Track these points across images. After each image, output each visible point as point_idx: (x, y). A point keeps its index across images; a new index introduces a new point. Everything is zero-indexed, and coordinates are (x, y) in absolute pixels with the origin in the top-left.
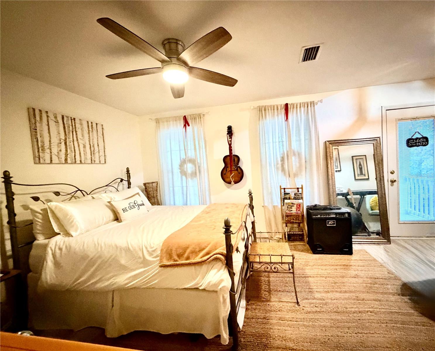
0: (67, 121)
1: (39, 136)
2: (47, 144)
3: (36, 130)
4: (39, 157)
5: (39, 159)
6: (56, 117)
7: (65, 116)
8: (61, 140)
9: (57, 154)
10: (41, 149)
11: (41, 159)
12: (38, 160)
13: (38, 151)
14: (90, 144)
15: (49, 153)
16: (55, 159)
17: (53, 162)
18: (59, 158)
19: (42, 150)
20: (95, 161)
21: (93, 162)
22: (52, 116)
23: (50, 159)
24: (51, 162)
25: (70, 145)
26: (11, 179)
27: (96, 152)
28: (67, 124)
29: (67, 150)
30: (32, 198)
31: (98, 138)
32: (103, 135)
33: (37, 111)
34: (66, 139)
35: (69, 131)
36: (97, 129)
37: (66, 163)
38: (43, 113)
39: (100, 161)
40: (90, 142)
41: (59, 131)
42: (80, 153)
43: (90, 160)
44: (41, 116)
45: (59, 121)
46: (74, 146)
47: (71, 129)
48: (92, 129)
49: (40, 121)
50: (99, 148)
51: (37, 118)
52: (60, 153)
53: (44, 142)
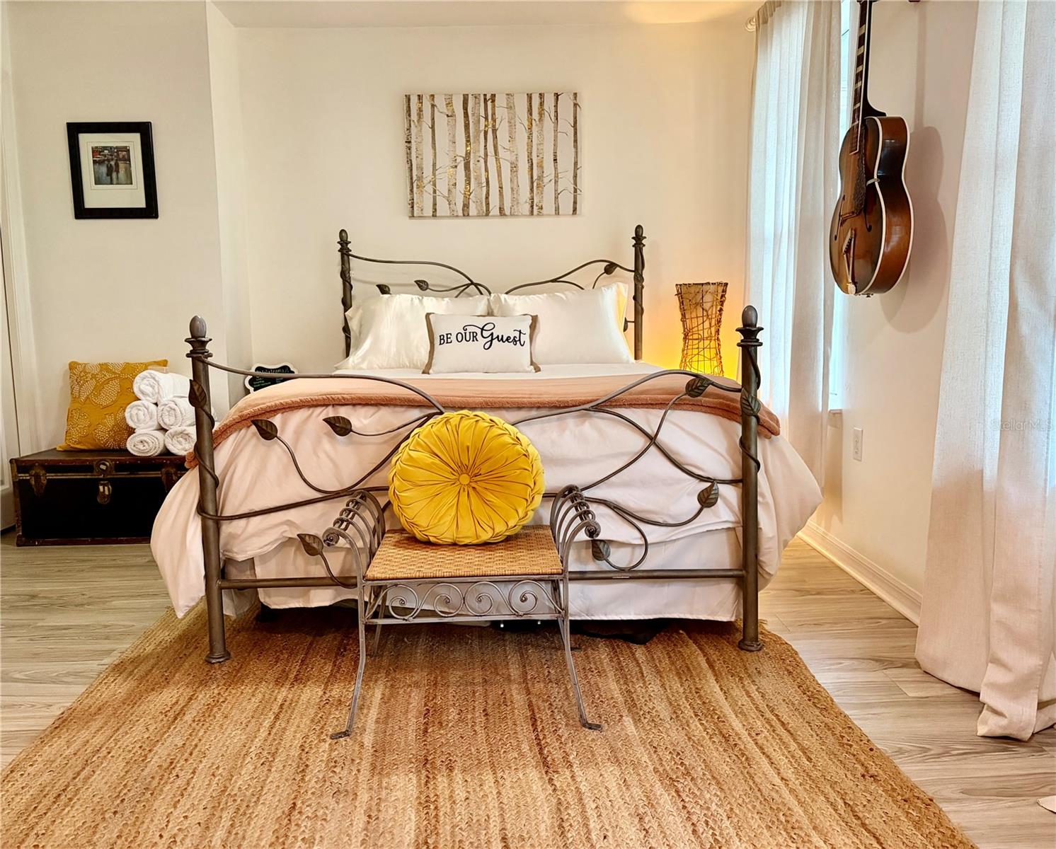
0: (473, 108)
1: (414, 157)
2: (428, 172)
3: (410, 142)
4: (413, 203)
7: (470, 97)
9: (446, 194)
11: (415, 208)
12: (410, 210)
13: (412, 190)
14: (531, 161)
15: (431, 191)
16: (443, 207)
17: (438, 214)
18: (450, 204)
19: (418, 187)
20: (541, 208)
21: (536, 212)
22: (440, 102)
23: (431, 206)
24: (434, 216)
25: (477, 167)
26: (349, 246)
27: (546, 180)
28: (473, 115)
29: (469, 184)
30: (379, 286)
31: (556, 137)
32: (575, 126)
33: (414, 100)
34: (468, 154)
35: (478, 131)
36: (556, 112)
37: (464, 215)
38: (424, 100)
39: (557, 209)
40: (530, 154)
41: (454, 136)
42: (501, 188)
43: (528, 206)
44: (420, 110)
45: (456, 113)
46: (487, 170)
47: (482, 127)
48: (541, 115)
49: (418, 121)
50: (556, 168)
51: (414, 116)
52: (453, 190)
53: (422, 169)
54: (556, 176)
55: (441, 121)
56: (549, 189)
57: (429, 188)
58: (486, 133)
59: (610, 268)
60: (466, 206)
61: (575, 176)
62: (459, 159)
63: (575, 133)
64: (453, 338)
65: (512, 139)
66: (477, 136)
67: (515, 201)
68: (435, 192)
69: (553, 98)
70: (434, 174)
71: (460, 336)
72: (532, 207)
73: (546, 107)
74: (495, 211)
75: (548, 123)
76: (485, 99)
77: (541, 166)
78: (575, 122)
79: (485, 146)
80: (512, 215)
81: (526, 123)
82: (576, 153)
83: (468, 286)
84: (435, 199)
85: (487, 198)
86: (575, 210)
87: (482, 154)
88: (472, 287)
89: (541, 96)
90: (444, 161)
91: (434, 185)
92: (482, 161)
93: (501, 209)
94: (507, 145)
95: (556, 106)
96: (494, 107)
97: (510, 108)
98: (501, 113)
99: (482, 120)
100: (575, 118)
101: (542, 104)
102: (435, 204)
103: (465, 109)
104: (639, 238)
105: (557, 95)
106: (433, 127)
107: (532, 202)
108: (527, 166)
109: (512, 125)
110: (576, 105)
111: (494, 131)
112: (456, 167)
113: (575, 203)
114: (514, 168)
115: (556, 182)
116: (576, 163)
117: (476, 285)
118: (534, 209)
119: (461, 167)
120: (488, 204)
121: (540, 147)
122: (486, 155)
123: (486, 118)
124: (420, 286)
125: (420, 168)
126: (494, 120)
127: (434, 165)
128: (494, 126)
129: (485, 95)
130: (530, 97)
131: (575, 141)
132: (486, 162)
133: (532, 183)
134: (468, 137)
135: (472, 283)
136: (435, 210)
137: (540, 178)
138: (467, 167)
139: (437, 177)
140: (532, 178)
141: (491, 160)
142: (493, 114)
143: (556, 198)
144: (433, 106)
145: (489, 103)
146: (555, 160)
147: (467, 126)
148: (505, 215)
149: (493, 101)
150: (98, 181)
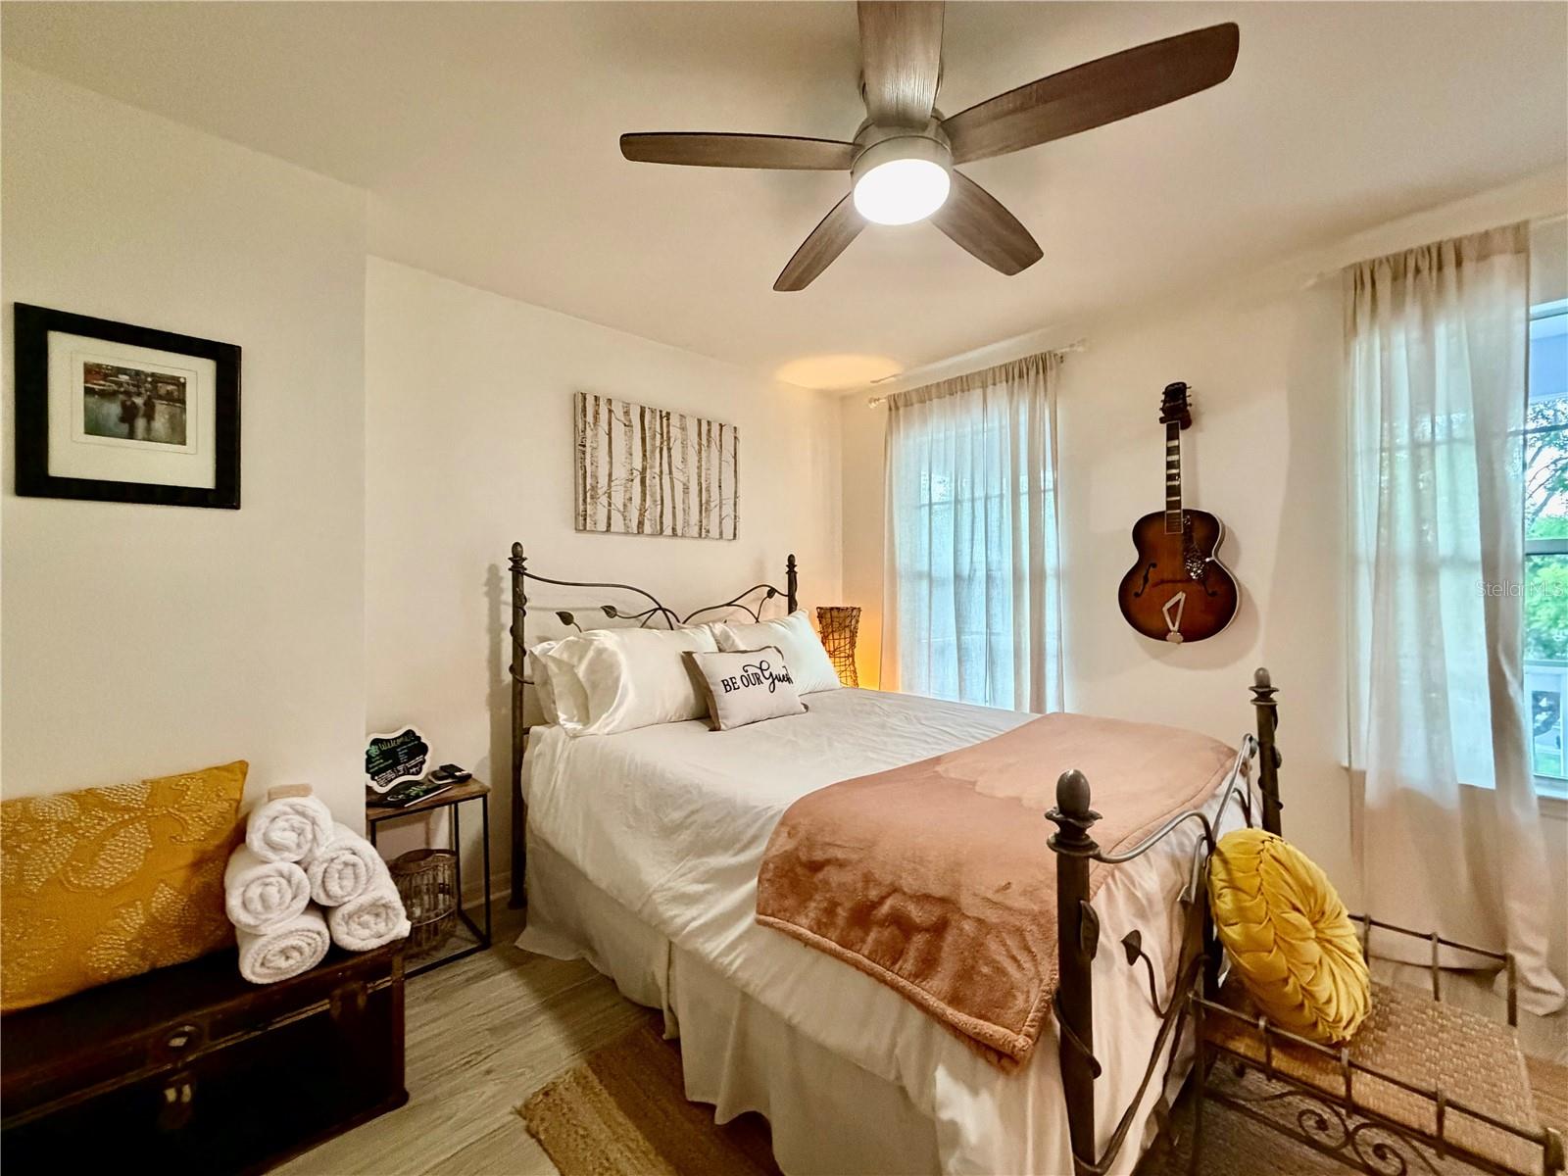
0: (650, 422)
1: (588, 463)
2: (603, 481)
3: (584, 446)
4: (586, 515)
5: (585, 519)
6: (627, 413)
7: (647, 410)
8: (634, 471)
9: (622, 509)
10: (591, 495)
12: (582, 522)
13: (585, 501)
14: (700, 484)
15: (606, 505)
16: (618, 523)
17: (612, 529)
18: (625, 520)
19: (592, 497)
20: (708, 531)
21: (703, 535)
22: (618, 410)
23: (606, 520)
24: (608, 530)
26: (524, 564)
27: (712, 505)
28: (650, 428)
29: (645, 500)
30: (560, 614)
31: (720, 464)
32: (735, 457)
33: (590, 401)
34: (644, 469)
35: (653, 446)
36: (721, 441)
37: (639, 533)
38: (601, 403)
39: (721, 534)
40: (700, 476)
41: (630, 448)
42: (674, 508)
43: (697, 528)
44: (597, 413)
46: (661, 489)
47: (658, 443)
48: (709, 441)
49: (595, 424)
50: (720, 495)
51: (590, 417)
52: (629, 504)
53: (597, 478)
54: (721, 502)
55: (618, 429)
56: (715, 514)
57: (604, 500)
58: (661, 450)
59: (772, 592)
60: (641, 524)
61: (735, 505)
62: (635, 473)
63: (736, 464)
65: (684, 461)
66: (653, 452)
67: (686, 523)
68: (610, 504)
69: (718, 427)
70: (609, 486)
72: (701, 529)
73: (712, 435)
74: (668, 531)
75: (714, 448)
76: (661, 415)
77: (708, 490)
78: (735, 454)
79: (661, 464)
80: (683, 536)
81: (697, 447)
82: (736, 483)
83: (655, 610)
84: (609, 511)
85: (661, 517)
86: (735, 535)
87: (657, 470)
88: (660, 612)
89: (709, 423)
90: (620, 473)
91: (610, 497)
92: (658, 478)
93: (674, 529)
94: (680, 465)
95: (721, 435)
96: (668, 425)
97: (683, 429)
98: (675, 432)
99: (658, 436)
100: (735, 449)
101: (709, 431)
102: (609, 518)
103: (642, 422)
104: (791, 566)
105: (721, 426)
106: (609, 434)
107: (701, 525)
108: (697, 488)
109: (684, 446)
110: (735, 438)
111: (669, 449)
112: (632, 480)
113: (735, 529)
114: (686, 489)
115: (721, 507)
116: (736, 493)
118: (703, 533)
119: (637, 481)
120: (661, 523)
121: (709, 472)
122: (661, 472)
123: (662, 434)
124: (607, 613)
125: (595, 477)
126: (669, 438)
127: (610, 475)
128: (668, 444)
129: (661, 411)
130: (699, 421)
131: (735, 471)
132: (661, 479)
133: (701, 506)
134: (644, 451)
135: (660, 608)
136: (609, 525)
137: (708, 502)
138: (643, 482)
139: (613, 489)
140: (701, 501)
141: (666, 478)
142: (668, 432)
143: (721, 523)
144: (610, 411)
145: (664, 420)
146: (720, 487)
147: (643, 440)
148: (677, 536)
149: (668, 419)
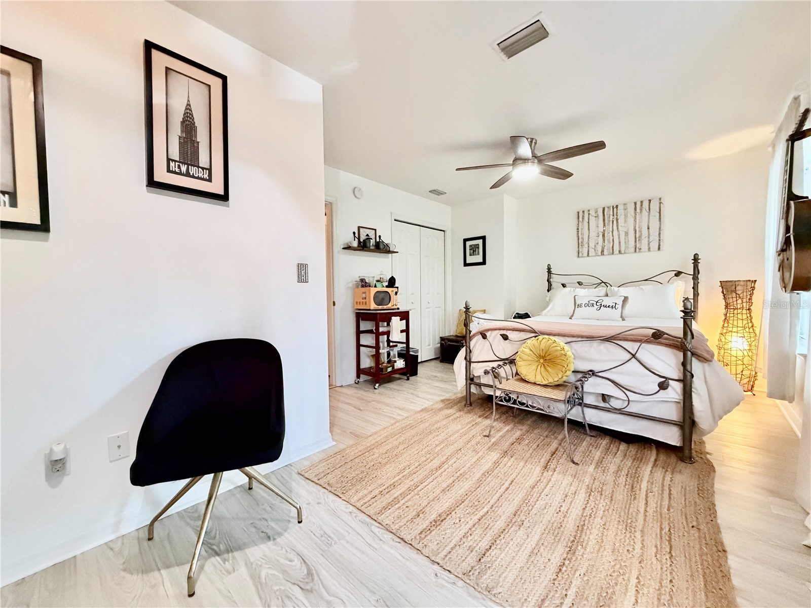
0: (607, 212)
1: (580, 235)
2: (586, 240)
3: (579, 229)
6: (597, 212)
7: (606, 208)
9: (594, 247)
11: (580, 254)
13: (579, 247)
14: (635, 230)
15: (587, 247)
16: (592, 252)
17: (590, 255)
18: (595, 251)
19: (581, 245)
20: (640, 249)
21: (638, 251)
22: (592, 213)
24: (588, 256)
25: (608, 236)
26: (551, 270)
27: (643, 237)
28: (607, 215)
29: (604, 242)
30: (562, 284)
31: (649, 218)
32: (660, 213)
33: (581, 213)
34: (604, 231)
35: (609, 221)
36: (649, 208)
37: (601, 255)
38: (585, 212)
39: (649, 249)
40: (635, 227)
41: (598, 224)
42: (620, 242)
43: (633, 249)
44: (583, 216)
45: (599, 215)
46: (613, 236)
47: (611, 219)
48: (641, 210)
49: (583, 221)
50: (649, 232)
51: (581, 219)
52: (597, 245)
54: (649, 235)
55: (592, 219)
56: (645, 242)
57: (586, 246)
58: (613, 221)
59: (678, 274)
60: (603, 251)
62: (600, 233)
63: (660, 215)
64: (583, 305)
65: (626, 222)
66: (608, 224)
67: (627, 248)
68: (589, 247)
69: (648, 202)
70: (588, 240)
71: (586, 305)
72: (636, 249)
73: (644, 206)
74: (616, 252)
75: (645, 213)
76: (613, 208)
77: (640, 232)
78: (660, 211)
79: (613, 227)
80: (625, 253)
81: (633, 215)
82: (660, 224)
83: (601, 283)
85: (613, 247)
86: (659, 249)
87: (611, 230)
88: (603, 283)
89: (642, 202)
90: (593, 234)
91: (589, 244)
93: (620, 251)
94: (623, 225)
95: (649, 205)
96: (617, 210)
97: (625, 209)
98: (621, 212)
99: (611, 217)
100: (660, 209)
101: (642, 205)
102: (588, 251)
103: (604, 213)
104: (696, 259)
105: (650, 201)
106: (589, 222)
107: (636, 247)
108: (633, 232)
109: (626, 216)
110: (660, 203)
111: (617, 220)
112: (599, 236)
113: (659, 245)
114: (627, 234)
115: (649, 238)
117: (604, 283)
119: (601, 236)
120: (613, 250)
121: (641, 223)
122: (613, 230)
123: (613, 215)
124: (579, 284)
125: (583, 238)
126: (617, 215)
127: (589, 236)
128: (617, 218)
129: (613, 206)
130: (635, 203)
131: (660, 219)
132: (612, 232)
133: (636, 239)
134: (604, 224)
135: (603, 282)
136: (588, 254)
137: (640, 237)
138: (604, 235)
139: (590, 241)
140: (636, 237)
141: (615, 232)
142: (617, 213)
143: (649, 244)
144: (589, 214)
146: (648, 228)
147: (604, 220)
148: (621, 253)
149: (617, 208)
150: (470, 255)
